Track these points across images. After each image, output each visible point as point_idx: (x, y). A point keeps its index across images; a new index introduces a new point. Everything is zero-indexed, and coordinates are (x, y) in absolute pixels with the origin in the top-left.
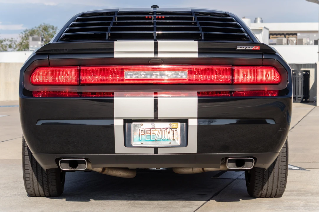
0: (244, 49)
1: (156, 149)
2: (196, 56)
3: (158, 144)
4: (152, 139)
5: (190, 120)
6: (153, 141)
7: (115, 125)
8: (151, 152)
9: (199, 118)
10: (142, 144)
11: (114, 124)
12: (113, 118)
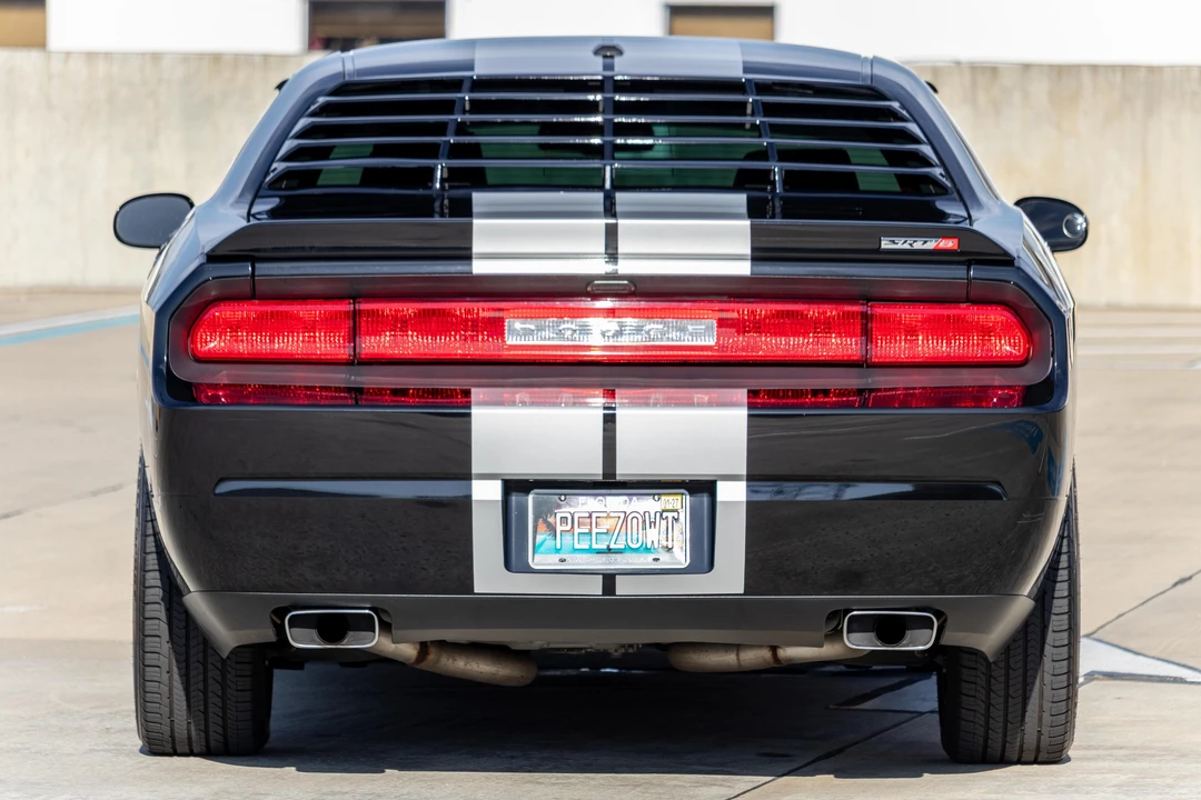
0: (906, 246)
1: (609, 580)
2: (744, 269)
3: (616, 562)
4: (595, 546)
5: (720, 485)
6: (599, 552)
7: (474, 498)
8: (594, 588)
9: (752, 478)
10: (562, 561)
11: (470, 496)
12: (467, 476)
